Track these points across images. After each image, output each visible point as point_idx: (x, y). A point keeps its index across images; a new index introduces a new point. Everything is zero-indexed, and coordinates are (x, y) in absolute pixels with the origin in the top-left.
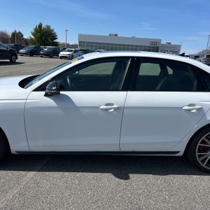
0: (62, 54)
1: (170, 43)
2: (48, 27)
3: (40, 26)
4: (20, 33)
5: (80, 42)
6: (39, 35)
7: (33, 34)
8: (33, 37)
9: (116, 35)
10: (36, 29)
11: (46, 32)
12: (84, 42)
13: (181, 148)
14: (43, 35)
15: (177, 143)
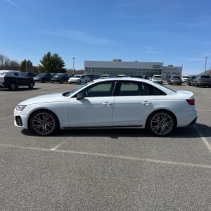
0: (71, 79)
1: (172, 66)
2: (56, 55)
3: (49, 54)
4: (29, 61)
5: (86, 68)
6: (47, 63)
7: (42, 62)
8: (42, 65)
9: (120, 60)
10: (45, 58)
11: (54, 60)
12: (90, 68)
13: (143, 124)
14: (51, 63)
15: (141, 121)
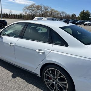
2: (87, 11)
4: (75, 14)
8: (79, 16)
11: (86, 14)
